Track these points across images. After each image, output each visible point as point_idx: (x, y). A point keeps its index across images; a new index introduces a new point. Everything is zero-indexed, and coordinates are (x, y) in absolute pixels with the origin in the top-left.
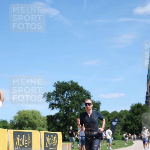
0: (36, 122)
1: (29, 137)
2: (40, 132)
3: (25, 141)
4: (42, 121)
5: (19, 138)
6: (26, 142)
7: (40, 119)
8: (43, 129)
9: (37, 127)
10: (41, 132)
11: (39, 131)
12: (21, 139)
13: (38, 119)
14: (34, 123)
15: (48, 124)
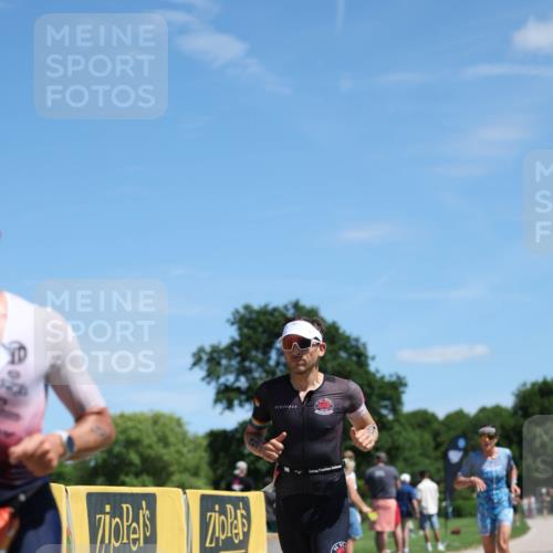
0: (168, 455)
1: (144, 513)
2: (185, 493)
3: (129, 527)
4: (189, 451)
5: (108, 517)
6: (135, 532)
7: (185, 446)
8: (193, 480)
9: (171, 474)
10: (187, 491)
11: (180, 490)
12: (117, 520)
13: (174, 445)
14: (159, 458)
15: (213, 463)
